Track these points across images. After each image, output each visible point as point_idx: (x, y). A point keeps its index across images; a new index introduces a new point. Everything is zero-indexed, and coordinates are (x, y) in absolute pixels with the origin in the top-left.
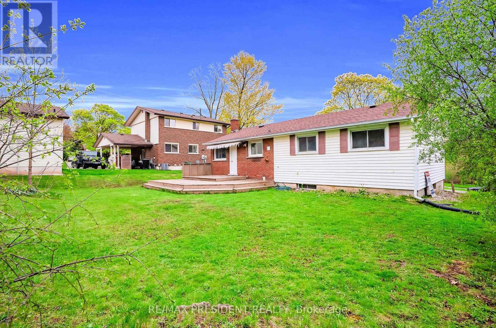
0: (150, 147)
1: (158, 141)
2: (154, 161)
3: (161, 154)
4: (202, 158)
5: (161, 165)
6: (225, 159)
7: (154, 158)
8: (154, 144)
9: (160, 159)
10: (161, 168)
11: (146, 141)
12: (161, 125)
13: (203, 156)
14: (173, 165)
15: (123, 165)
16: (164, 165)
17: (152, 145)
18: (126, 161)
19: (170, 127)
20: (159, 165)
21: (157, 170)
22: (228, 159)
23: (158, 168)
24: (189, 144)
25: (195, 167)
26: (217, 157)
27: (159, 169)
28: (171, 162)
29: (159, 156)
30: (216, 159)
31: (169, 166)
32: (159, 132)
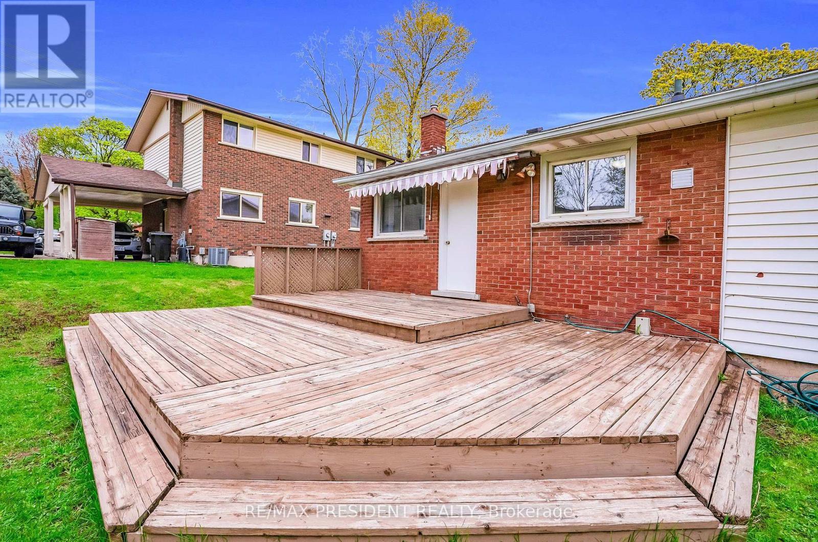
0: (181, 200)
1: (201, 184)
2: (190, 240)
3: (209, 218)
4: (325, 238)
5: (207, 250)
6: (420, 234)
7: (190, 231)
8: (191, 190)
9: (205, 235)
10: (206, 261)
11: (170, 183)
12: (210, 138)
13: (327, 232)
14: (244, 253)
15: (85, 248)
16: (214, 250)
17: (187, 195)
18: (95, 236)
19: (238, 146)
20: (202, 250)
21: (197, 266)
22: (434, 231)
23: (198, 259)
24: (290, 199)
25: (307, 258)
26: (384, 228)
27: (200, 263)
28: (239, 244)
29: (201, 224)
30: (378, 235)
31: (232, 254)
32: (204, 158)
